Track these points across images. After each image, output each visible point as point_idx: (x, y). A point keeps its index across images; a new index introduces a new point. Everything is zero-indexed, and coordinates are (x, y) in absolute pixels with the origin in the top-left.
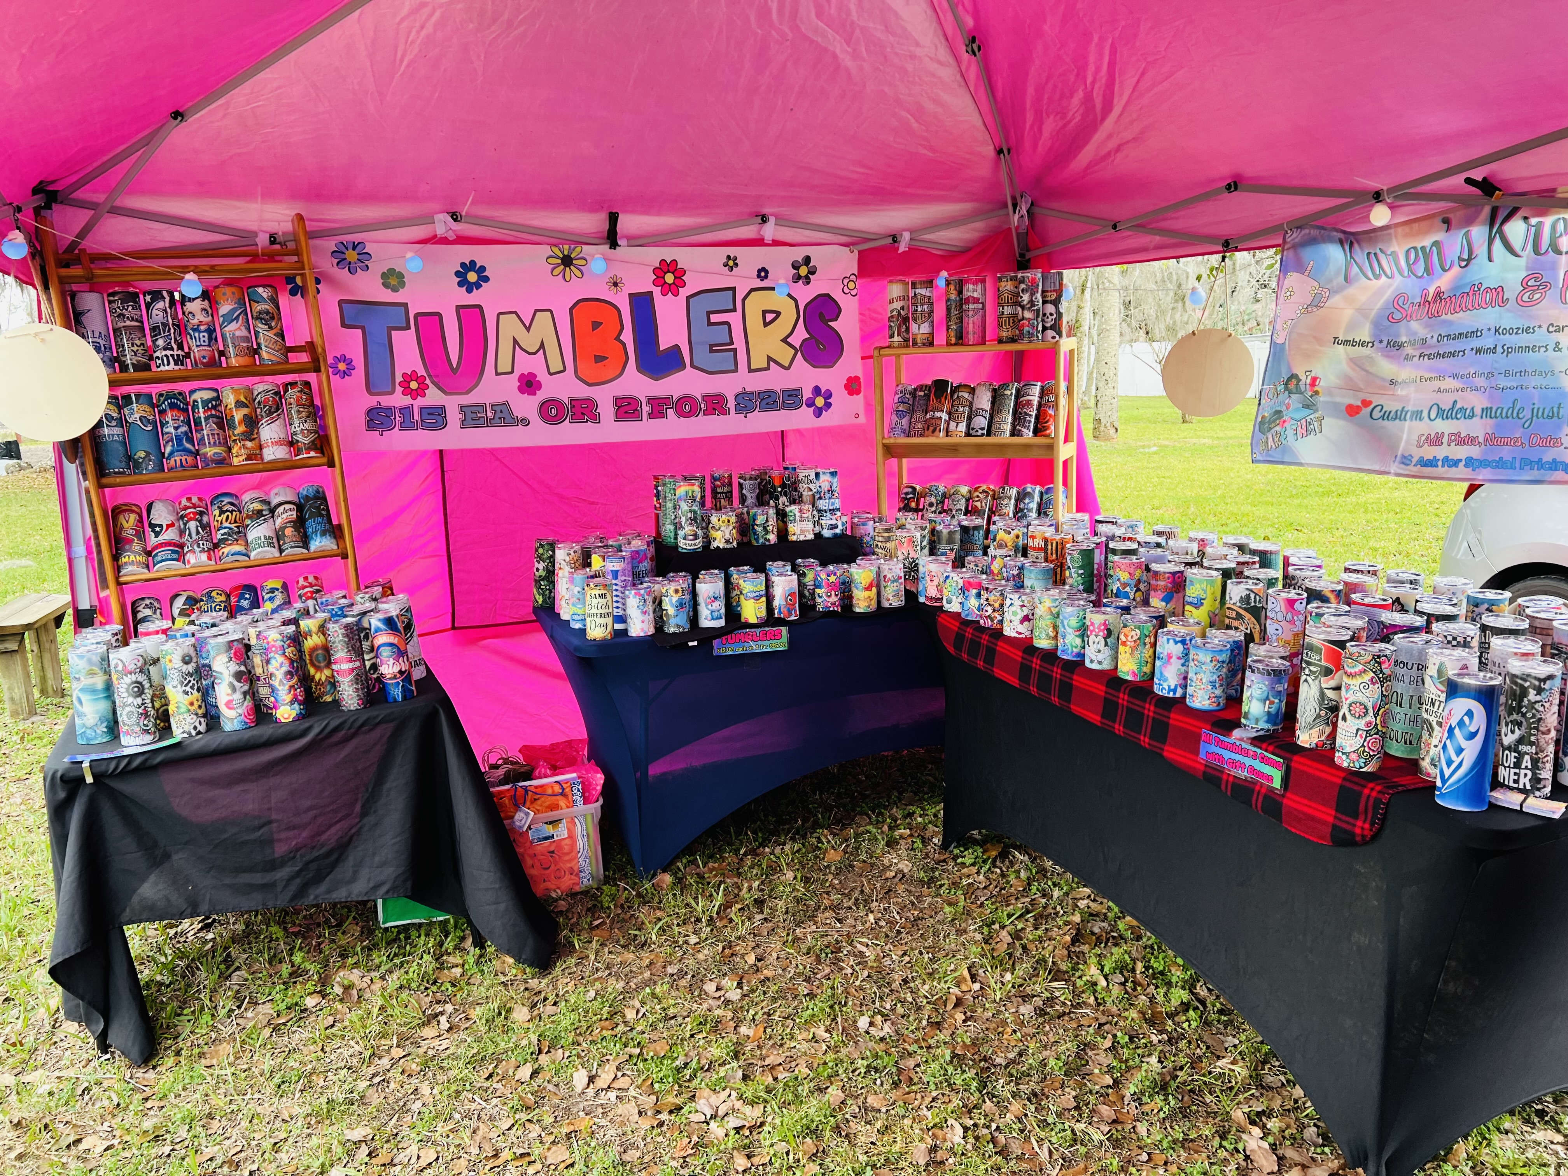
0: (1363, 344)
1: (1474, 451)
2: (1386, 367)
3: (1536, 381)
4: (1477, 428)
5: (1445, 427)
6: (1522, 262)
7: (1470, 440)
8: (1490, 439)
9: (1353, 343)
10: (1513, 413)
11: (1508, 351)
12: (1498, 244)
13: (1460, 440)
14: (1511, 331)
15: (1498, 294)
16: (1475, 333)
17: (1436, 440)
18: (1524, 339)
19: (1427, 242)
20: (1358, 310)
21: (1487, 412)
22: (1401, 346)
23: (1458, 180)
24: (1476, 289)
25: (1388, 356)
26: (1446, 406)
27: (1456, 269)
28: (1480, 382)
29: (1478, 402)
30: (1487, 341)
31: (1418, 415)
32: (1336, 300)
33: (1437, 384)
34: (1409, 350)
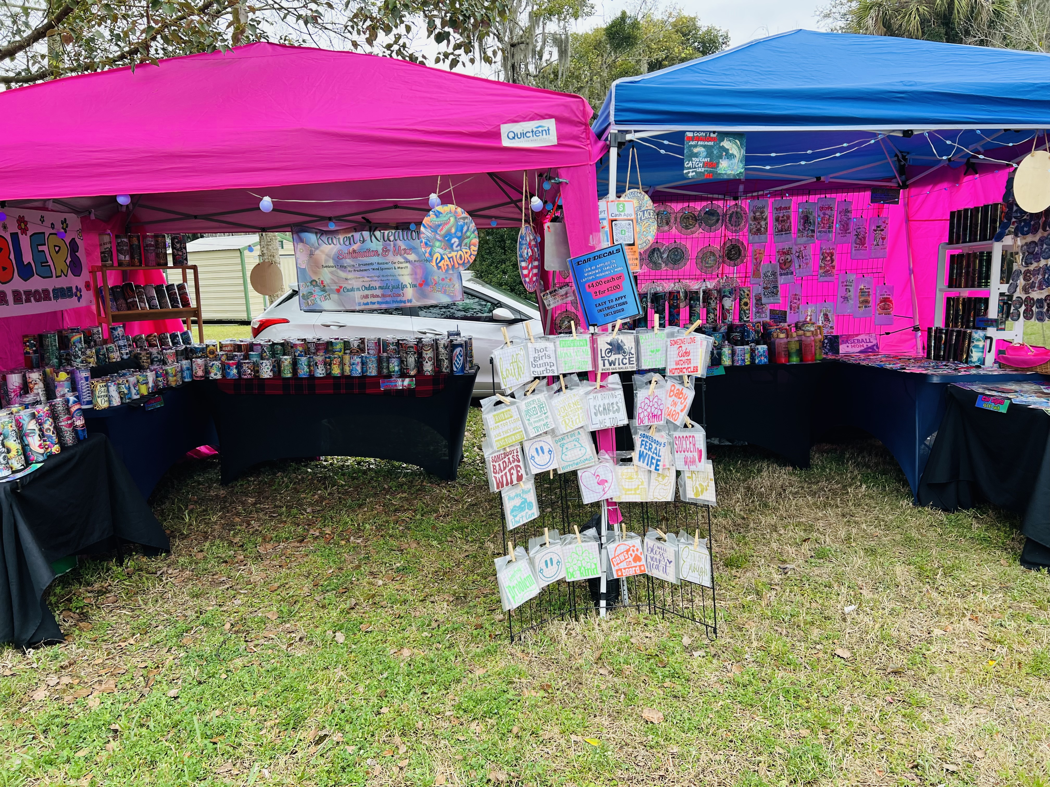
0: (332, 267)
1: (379, 299)
2: (343, 274)
3: (390, 278)
4: (378, 292)
5: (369, 292)
6: (381, 243)
7: (378, 296)
8: (383, 296)
9: (329, 267)
10: (387, 287)
11: (382, 269)
12: (373, 237)
13: (373, 296)
14: (382, 264)
15: (376, 253)
16: (372, 264)
17: (366, 297)
18: (386, 266)
19: (350, 235)
20: (327, 255)
21: (380, 287)
22: (345, 267)
23: (359, 217)
24: (369, 250)
25: (343, 271)
26: (367, 286)
27: (359, 243)
28: (376, 278)
29: (377, 284)
30: (376, 266)
31: (358, 289)
32: (317, 252)
33: (362, 279)
34: (349, 269)
